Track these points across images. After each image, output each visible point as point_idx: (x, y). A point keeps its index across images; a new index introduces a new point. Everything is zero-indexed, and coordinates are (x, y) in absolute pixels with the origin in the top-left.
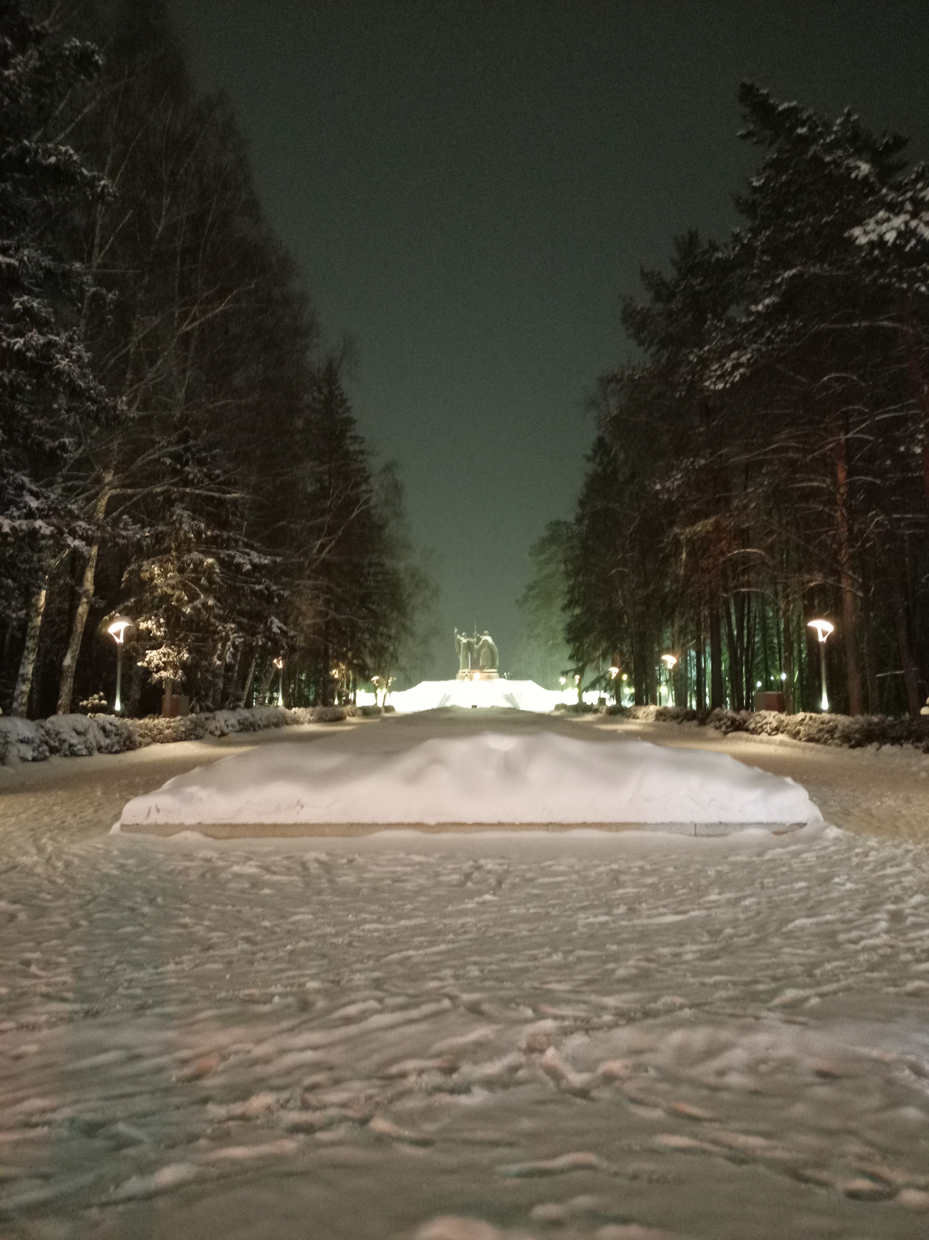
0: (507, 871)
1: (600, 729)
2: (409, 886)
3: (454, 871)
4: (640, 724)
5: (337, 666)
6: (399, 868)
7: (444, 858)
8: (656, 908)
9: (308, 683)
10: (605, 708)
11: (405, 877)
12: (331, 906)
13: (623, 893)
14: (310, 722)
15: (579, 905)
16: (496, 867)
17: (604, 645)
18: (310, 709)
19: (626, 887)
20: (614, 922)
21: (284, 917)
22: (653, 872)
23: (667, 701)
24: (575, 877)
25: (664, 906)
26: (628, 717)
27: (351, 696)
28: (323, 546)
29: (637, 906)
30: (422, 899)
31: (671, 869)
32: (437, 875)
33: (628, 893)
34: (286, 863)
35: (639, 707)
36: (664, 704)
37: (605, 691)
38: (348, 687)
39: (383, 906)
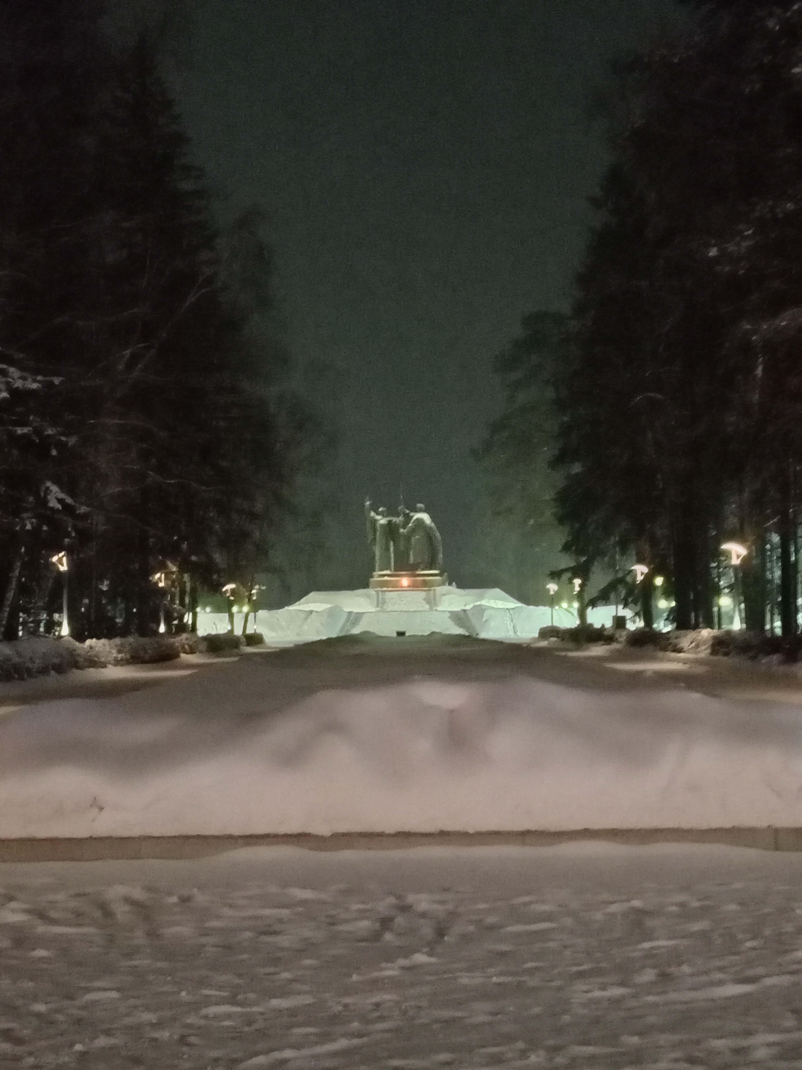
0: (453, 915)
1: (614, 669)
2: (284, 941)
3: (362, 916)
4: (685, 662)
5: (162, 567)
6: (267, 912)
7: (347, 892)
8: (706, 973)
9: (112, 595)
10: (624, 633)
11: (278, 927)
12: (151, 977)
13: (652, 948)
14: (117, 663)
15: (575, 969)
16: (436, 907)
17: (624, 525)
18: (117, 641)
19: (658, 939)
20: (634, 996)
21: (70, 997)
22: (704, 912)
23: (731, 622)
24: (568, 921)
25: (721, 969)
26: (664, 649)
27: (188, 618)
28: (134, 359)
29: (673, 970)
30: (308, 962)
31: (732, 907)
32: (333, 922)
33: (659, 947)
34: (73, 904)
35: (682, 632)
36: (725, 627)
37: (626, 606)
38: (182, 603)
39: (240, 975)
